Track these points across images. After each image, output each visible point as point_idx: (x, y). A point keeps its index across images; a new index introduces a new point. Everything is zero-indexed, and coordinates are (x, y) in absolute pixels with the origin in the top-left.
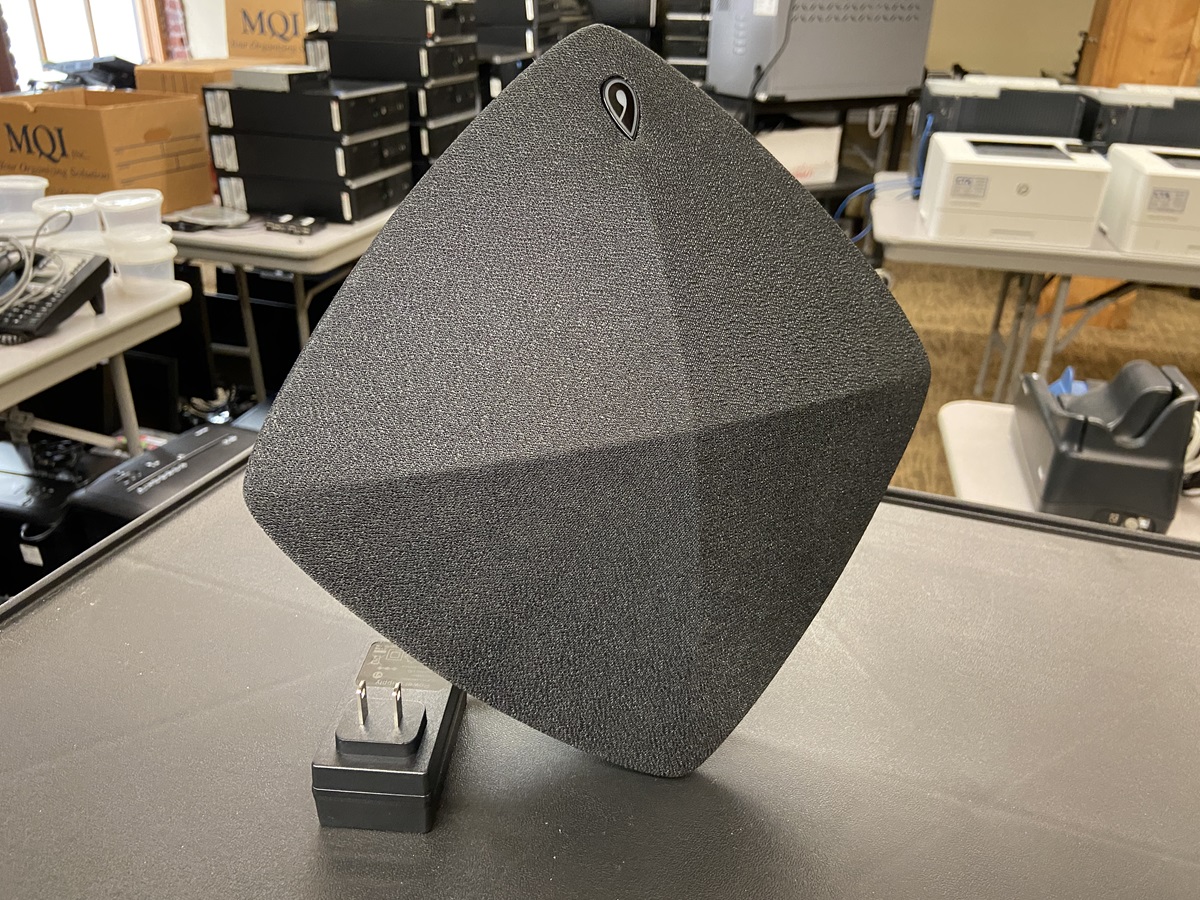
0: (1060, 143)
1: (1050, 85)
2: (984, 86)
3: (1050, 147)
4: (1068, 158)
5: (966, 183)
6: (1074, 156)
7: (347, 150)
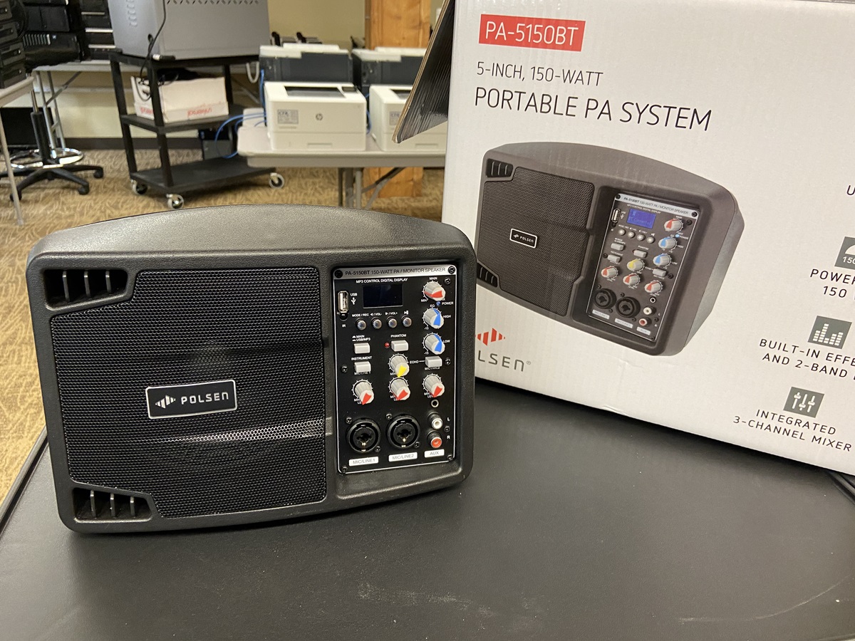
0: (339, 86)
1: (334, 49)
2: (293, 50)
3: (335, 89)
4: (342, 96)
5: (286, 115)
6: (346, 94)
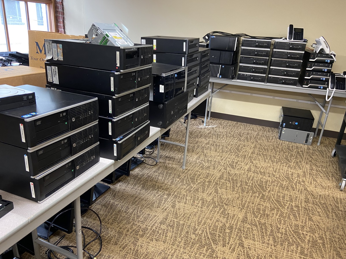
7: (30, 156)
